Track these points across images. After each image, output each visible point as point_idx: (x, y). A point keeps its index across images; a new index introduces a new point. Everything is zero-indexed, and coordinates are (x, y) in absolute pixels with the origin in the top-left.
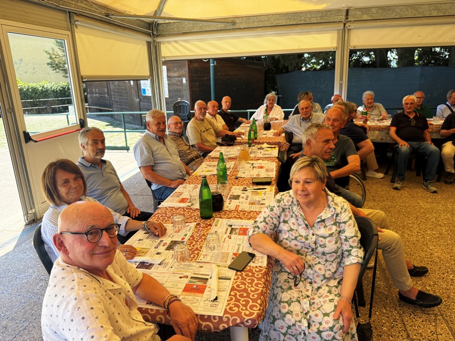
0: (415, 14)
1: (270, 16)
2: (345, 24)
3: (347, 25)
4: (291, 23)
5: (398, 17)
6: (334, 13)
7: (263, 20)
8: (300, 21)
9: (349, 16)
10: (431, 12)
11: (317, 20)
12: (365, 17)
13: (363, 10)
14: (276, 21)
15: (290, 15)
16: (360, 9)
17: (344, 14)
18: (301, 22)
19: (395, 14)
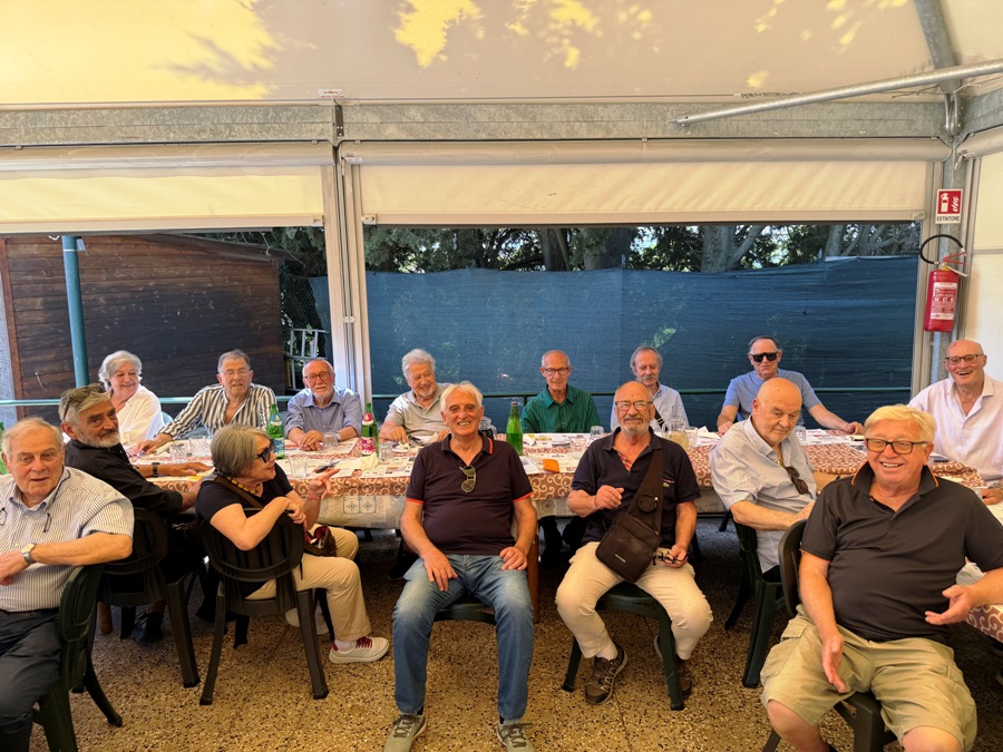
0: (528, 131)
1: (104, 113)
2: (335, 149)
3: (342, 153)
4: (172, 137)
5: (484, 137)
6: (301, 114)
7: (81, 122)
8: (198, 133)
9: (346, 126)
10: (572, 128)
11: (252, 132)
12: (392, 131)
13: (385, 109)
14: (125, 129)
15: (166, 112)
16: (374, 107)
17: (331, 117)
18: (204, 137)
19: (475, 126)
